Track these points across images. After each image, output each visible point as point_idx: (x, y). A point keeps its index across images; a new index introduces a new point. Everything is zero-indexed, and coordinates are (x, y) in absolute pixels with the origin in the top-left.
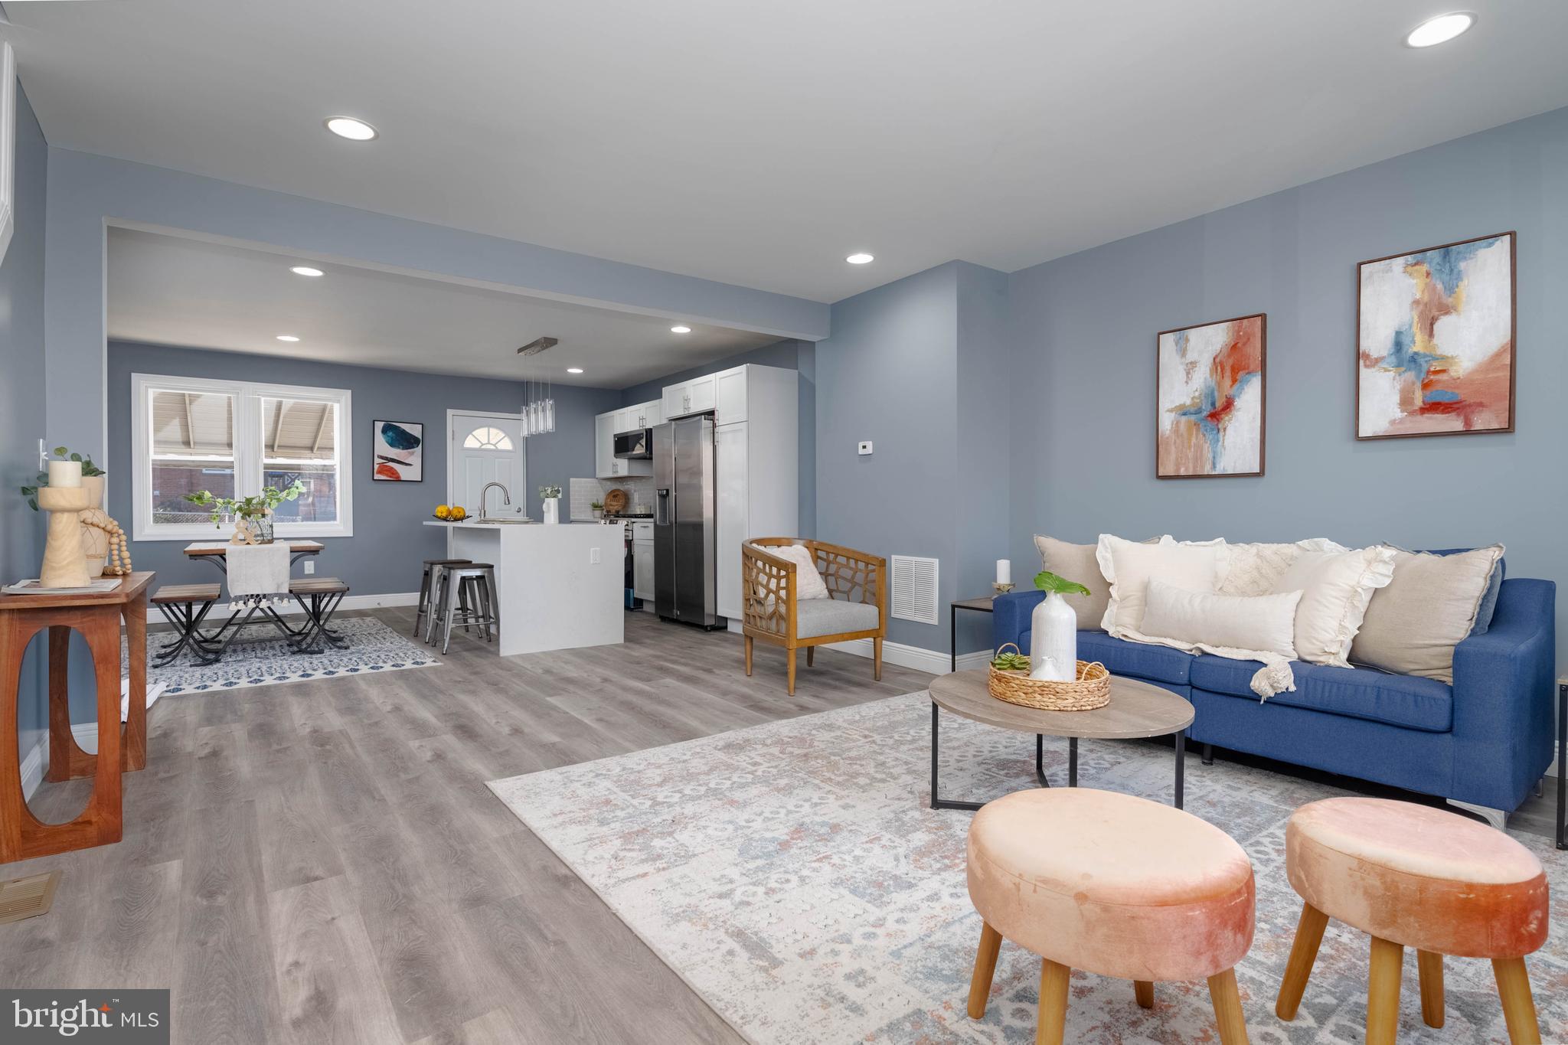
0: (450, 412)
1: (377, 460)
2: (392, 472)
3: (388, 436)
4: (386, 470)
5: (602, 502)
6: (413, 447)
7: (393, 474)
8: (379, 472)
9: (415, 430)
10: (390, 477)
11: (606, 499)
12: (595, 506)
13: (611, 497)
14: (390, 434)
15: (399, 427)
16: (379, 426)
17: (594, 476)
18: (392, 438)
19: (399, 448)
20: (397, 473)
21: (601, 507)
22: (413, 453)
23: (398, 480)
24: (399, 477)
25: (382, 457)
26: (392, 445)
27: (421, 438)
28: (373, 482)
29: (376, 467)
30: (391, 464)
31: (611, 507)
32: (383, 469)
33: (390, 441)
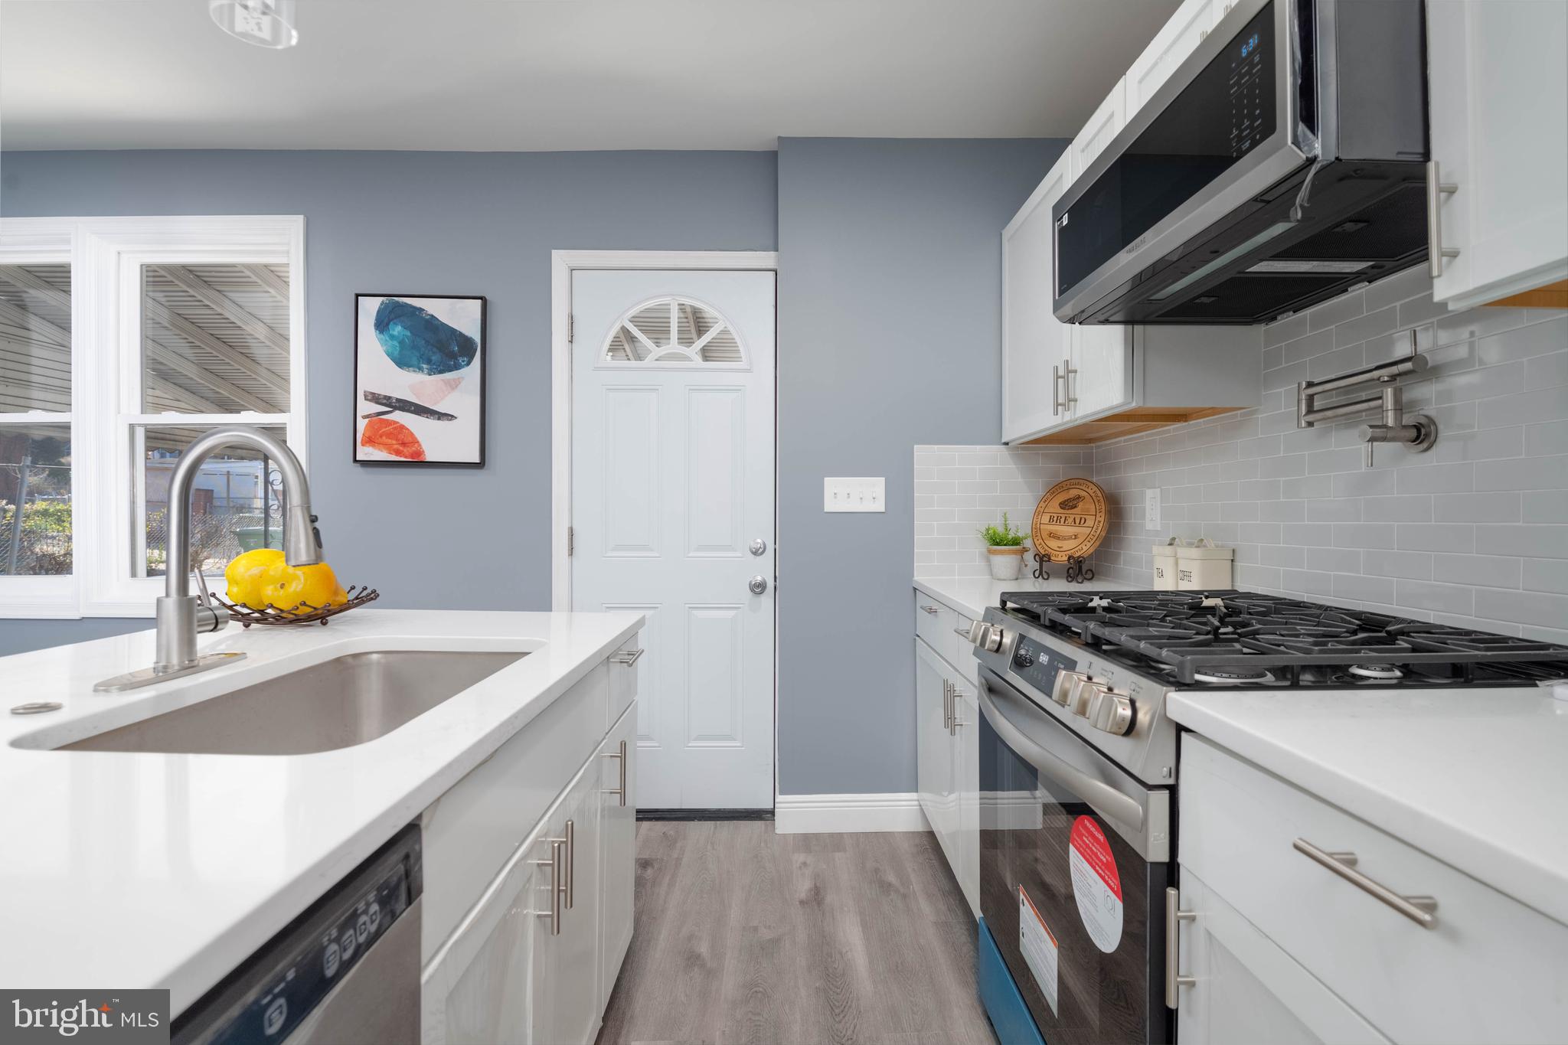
0: (561, 260)
1: (365, 407)
2: (402, 438)
3: (392, 337)
4: (389, 435)
5: (1020, 525)
6: (457, 367)
7: (404, 444)
8: (370, 441)
9: (463, 317)
10: (398, 453)
11: (1038, 513)
12: (997, 541)
13: (1054, 507)
14: (397, 330)
15: (421, 310)
16: (370, 307)
17: (994, 434)
18: (401, 343)
19: (421, 369)
20: (416, 442)
21: (1016, 542)
22: (454, 386)
23: (419, 463)
24: (419, 453)
25: (375, 398)
26: (401, 362)
27: (477, 338)
28: (358, 468)
29: (362, 424)
30: (399, 417)
31: (1053, 544)
32: (382, 432)
33: (396, 353)
